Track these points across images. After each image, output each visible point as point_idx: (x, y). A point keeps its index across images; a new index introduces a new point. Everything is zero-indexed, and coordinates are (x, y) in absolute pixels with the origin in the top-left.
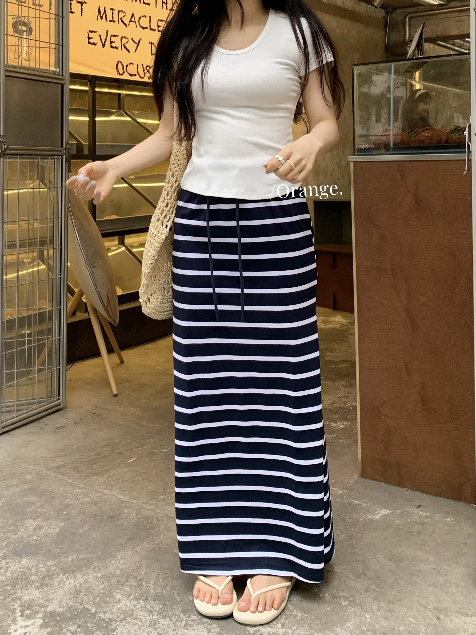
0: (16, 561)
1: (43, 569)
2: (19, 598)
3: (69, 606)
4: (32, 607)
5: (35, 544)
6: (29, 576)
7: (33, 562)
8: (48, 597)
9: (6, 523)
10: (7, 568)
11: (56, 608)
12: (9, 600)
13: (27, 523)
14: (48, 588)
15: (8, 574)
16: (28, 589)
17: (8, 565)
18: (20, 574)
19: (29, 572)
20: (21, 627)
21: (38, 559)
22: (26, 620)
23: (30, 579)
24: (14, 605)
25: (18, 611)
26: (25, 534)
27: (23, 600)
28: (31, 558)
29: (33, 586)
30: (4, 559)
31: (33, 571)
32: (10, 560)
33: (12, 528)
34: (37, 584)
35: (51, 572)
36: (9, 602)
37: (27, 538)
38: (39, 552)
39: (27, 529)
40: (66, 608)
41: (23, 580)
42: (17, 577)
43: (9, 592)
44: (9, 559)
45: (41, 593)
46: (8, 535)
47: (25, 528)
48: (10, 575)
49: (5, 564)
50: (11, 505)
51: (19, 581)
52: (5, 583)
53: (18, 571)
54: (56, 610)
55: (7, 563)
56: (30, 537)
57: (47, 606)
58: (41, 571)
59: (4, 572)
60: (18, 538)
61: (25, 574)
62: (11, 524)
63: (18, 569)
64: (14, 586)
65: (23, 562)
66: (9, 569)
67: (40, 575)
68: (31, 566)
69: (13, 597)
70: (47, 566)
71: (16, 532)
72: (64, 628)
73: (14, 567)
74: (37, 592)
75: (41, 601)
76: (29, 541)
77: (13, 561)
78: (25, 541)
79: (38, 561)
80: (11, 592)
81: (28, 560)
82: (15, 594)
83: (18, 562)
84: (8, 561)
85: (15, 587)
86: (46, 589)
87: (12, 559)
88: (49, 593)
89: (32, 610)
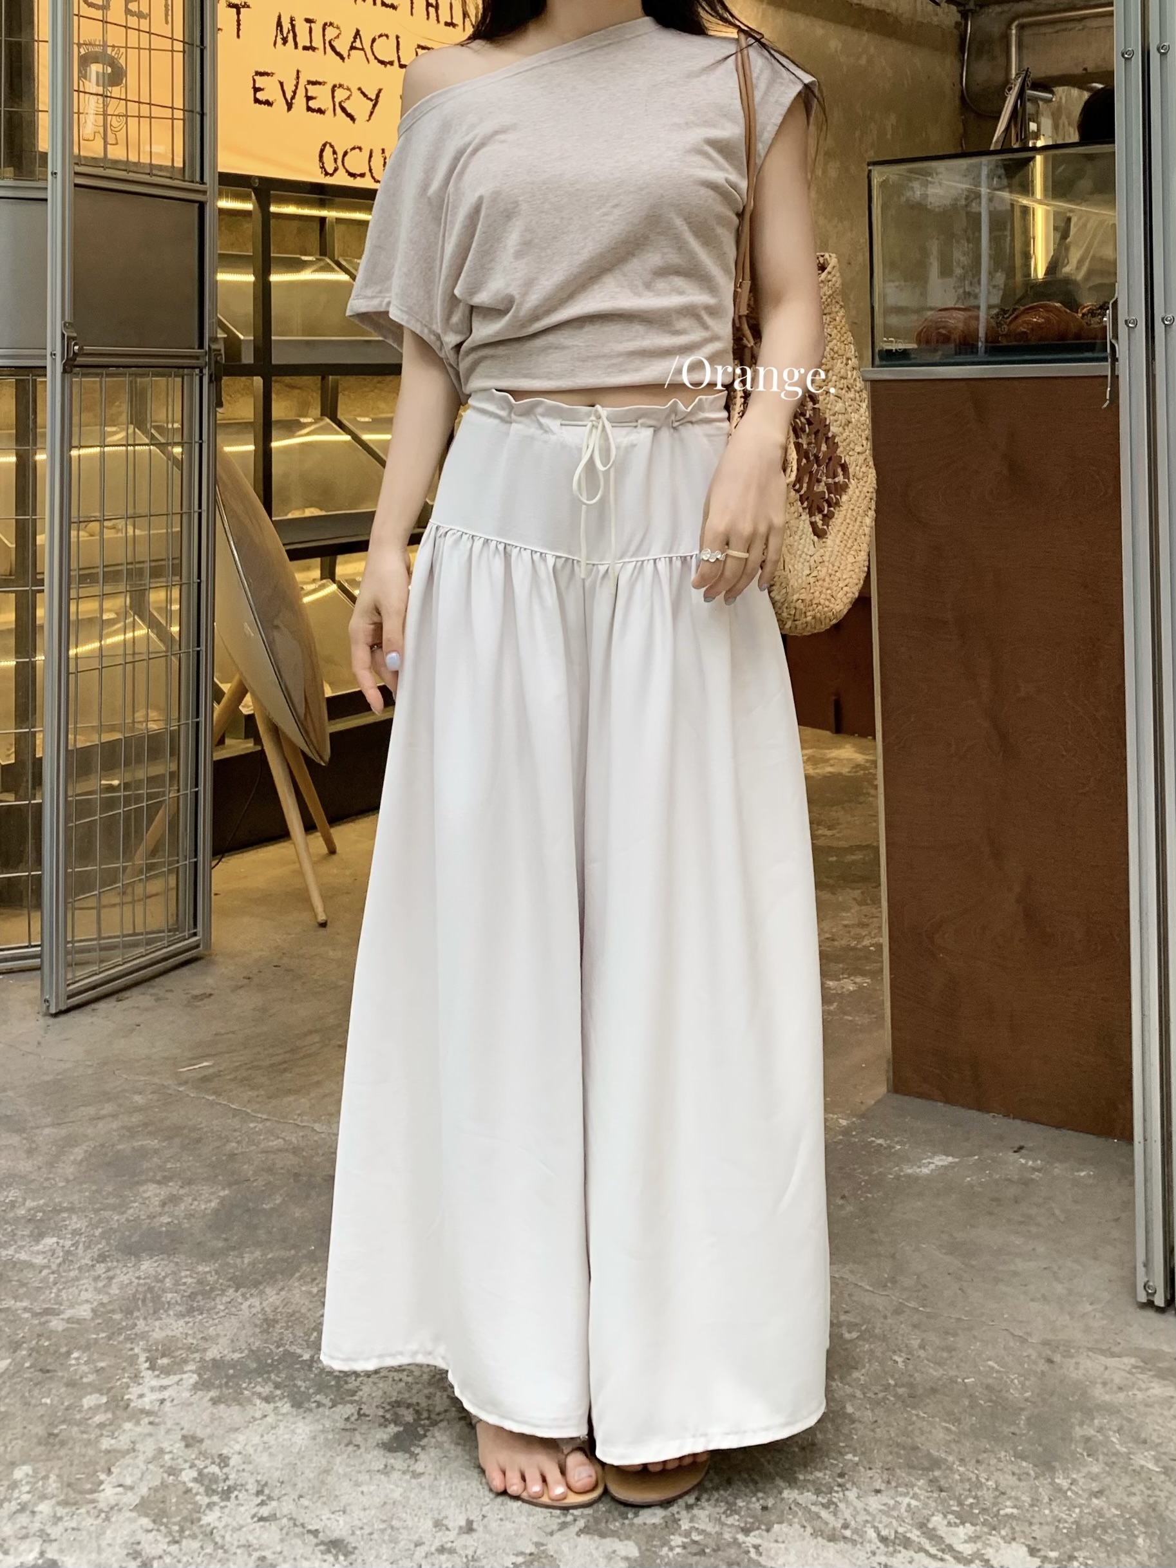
0: (129, 1265)
1: (189, 1280)
2: (143, 1336)
3: (254, 1348)
4: (173, 1351)
5: (167, 1231)
6: (160, 1292)
7: (166, 1265)
8: (206, 1332)
9: (98, 1191)
10: (111, 1278)
11: (226, 1352)
12: (122, 1338)
13: (144, 1192)
14: (204, 1315)
15: (114, 1290)
16: (161, 1319)
17: (110, 1274)
18: (140, 1289)
19: (159, 1285)
20: (152, 1389)
21: (176, 1260)
22: (162, 1376)
23: (163, 1299)
24: (132, 1349)
25: (142, 1358)
26: (142, 1213)
27: (151, 1339)
28: (162, 1259)
29: (171, 1313)
30: (102, 1262)
31: (168, 1283)
32: (115, 1264)
33: (111, 1201)
34: (178, 1308)
35: (208, 1285)
36: (120, 1343)
37: (148, 1221)
38: (177, 1246)
39: (147, 1202)
40: (246, 1352)
41: (147, 1301)
42: (134, 1295)
43: (119, 1324)
44: (112, 1262)
45: (191, 1324)
46: (107, 1214)
47: (140, 1200)
48: (117, 1292)
49: (104, 1270)
50: (106, 1154)
51: (140, 1303)
52: (110, 1307)
53: (135, 1284)
54: (225, 1356)
55: (108, 1270)
56: (154, 1217)
57: (205, 1350)
58: (185, 1284)
59: (104, 1286)
60: (128, 1220)
61: (150, 1289)
62: (109, 1194)
63: (134, 1279)
64: (128, 1312)
65: (143, 1267)
66: (114, 1281)
67: (185, 1291)
68: (163, 1274)
69: (128, 1332)
70: (197, 1273)
71: (123, 1209)
72: (246, 1389)
73: (125, 1277)
74: (181, 1322)
75: (190, 1340)
76: (152, 1225)
77: (120, 1265)
78: (145, 1227)
79: (177, 1264)
80: (124, 1324)
81: (155, 1262)
82: (133, 1328)
83: (134, 1266)
84: (109, 1264)
85: (131, 1313)
86: (200, 1317)
87: (118, 1261)
88: (207, 1325)
89: (173, 1357)
